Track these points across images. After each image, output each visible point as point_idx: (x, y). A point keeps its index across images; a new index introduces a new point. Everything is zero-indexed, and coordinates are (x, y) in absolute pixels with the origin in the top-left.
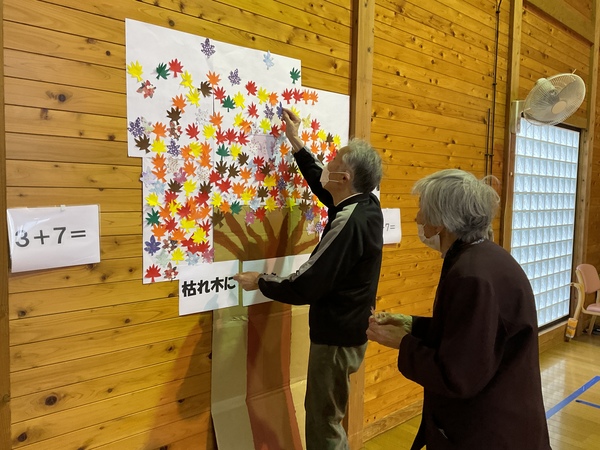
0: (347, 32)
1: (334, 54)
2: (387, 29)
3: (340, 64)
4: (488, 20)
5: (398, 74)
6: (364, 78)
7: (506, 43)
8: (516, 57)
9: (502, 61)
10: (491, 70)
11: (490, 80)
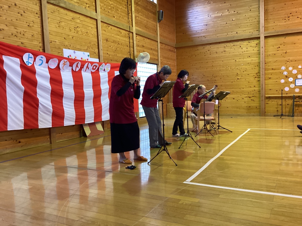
0: (97, 46)
1: (95, 51)
2: (105, 45)
3: (96, 53)
4: (127, 40)
5: (108, 54)
6: (101, 56)
7: (132, 44)
8: (135, 48)
9: (132, 49)
10: (129, 51)
11: (129, 53)
